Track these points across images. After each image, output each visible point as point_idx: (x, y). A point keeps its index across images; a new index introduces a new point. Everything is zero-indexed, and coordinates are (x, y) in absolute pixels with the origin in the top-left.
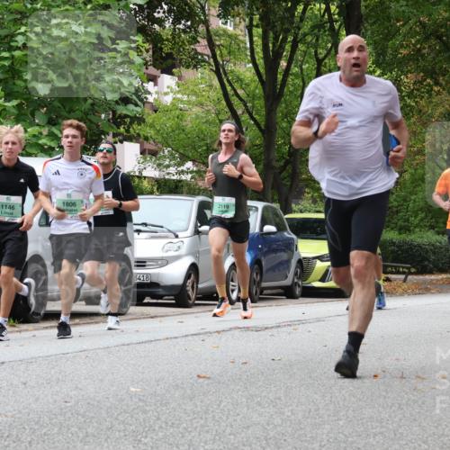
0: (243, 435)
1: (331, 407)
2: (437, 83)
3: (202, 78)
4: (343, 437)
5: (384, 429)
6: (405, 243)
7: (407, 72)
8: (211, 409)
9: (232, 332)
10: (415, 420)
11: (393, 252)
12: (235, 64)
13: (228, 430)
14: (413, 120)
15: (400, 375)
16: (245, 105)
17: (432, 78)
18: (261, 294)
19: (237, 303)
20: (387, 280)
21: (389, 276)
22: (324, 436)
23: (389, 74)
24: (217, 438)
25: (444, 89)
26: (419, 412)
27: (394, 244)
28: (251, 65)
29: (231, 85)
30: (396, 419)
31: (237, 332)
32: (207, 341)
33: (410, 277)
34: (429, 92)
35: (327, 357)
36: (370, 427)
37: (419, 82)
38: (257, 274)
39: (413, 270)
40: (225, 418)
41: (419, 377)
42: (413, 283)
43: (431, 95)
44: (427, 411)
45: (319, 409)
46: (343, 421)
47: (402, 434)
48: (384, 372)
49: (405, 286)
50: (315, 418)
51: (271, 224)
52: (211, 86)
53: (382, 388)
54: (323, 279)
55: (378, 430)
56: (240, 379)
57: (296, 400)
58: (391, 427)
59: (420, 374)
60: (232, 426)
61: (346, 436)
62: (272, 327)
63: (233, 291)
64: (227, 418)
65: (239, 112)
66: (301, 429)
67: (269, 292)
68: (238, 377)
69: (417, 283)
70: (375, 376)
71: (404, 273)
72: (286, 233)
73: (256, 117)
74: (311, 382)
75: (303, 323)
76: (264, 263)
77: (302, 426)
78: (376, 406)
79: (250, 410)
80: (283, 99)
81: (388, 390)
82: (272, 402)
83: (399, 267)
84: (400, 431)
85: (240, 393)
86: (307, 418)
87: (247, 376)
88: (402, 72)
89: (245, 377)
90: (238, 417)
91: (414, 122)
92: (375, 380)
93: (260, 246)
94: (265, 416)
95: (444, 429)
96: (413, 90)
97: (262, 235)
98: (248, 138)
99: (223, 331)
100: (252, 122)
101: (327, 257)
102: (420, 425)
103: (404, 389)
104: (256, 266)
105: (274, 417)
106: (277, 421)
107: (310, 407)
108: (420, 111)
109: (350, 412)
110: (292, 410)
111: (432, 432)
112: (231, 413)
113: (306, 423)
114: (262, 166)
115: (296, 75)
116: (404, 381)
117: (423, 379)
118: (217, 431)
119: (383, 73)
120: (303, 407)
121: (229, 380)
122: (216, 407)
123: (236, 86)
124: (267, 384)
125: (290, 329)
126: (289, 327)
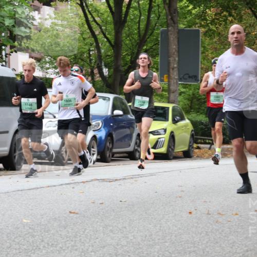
0: (100, 252)
1: (160, 233)
2: (230, 15)
3: (71, 9)
4: (168, 253)
5: (196, 249)
7: (210, 7)
8: (79, 235)
9: (93, 182)
10: (217, 243)
11: (202, 129)
12: (93, 0)
13: (91, 249)
14: (215, 40)
15: (207, 212)
16: (101, 28)
17: (227, 11)
18: (113, 156)
19: (96, 163)
20: (198, 148)
21: (200, 145)
22: (156, 253)
23: (198, 8)
24: (83, 254)
25: (235, 19)
26: (220, 237)
27: (202, 123)
29: (91, 14)
30: (205, 242)
31: (96, 182)
32: (76, 188)
33: (213, 146)
34: (225, 21)
35: (157, 200)
36: (186, 247)
37: (219, 14)
38: (110, 143)
40: (88, 241)
41: (220, 214)
43: (226, 23)
44: (226, 236)
45: (151, 235)
46: (169, 243)
47: (208, 252)
48: (196, 210)
49: (210, 152)
50: (150, 241)
51: (119, 109)
52: (77, 15)
53: (194, 220)
54: (154, 147)
55: (192, 249)
56: (98, 214)
57: (136, 229)
58: (201, 247)
59: (220, 212)
60: (93, 246)
61: (170, 253)
62: (120, 179)
63: (93, 154)
64: (90, 240)
65: (97, 33)
66: (140, 248)
67: (118, 155)
68: (97, 212)
70: (190, 213)
71: (209, 143)
72: (129, 116)
73: (108, 36)
74: (147, 216)
75: (141, 177)
76: (114, 136)
77: (141, 246)
78: (191, 233)
79: (105, 235)
80: (126, 24)
81: (199, 222)
82: (121, 230)
83: (206, 139)
84: (207, 250)
85: (98, 224)
86: (144, 241)
87: (103, 212)
88: (207, 7)
89: (102, 213)
90: (97, 240)
91: (216, 42)
92: (190, 215)
93: (112, 124)
94: (116, 239)
95: (237, 249)
96: (214, 19)
97: (113, 116)
98: (103, 51)
99: (87, 181)
100: (105, 40)
101: (158, 132)
102: (220, 246)
103: (210, 221)
104: (109, 138)
105: (122, 240)
106: (124, 242)
107: (146, 233)
108: (219, 34)
109: (173, 237)
110: (134, 236)
111: (228, 251)
112: (92, 237)
113: (143, 245)
114: (112, 70)
115: (135, 8)
116: (209, 216)
117: (222, 215)
118: (82, 249)
119: (194, 8)
120: (141, 233)
121: (91, 215)
122: (82, 233)
123: (94, 14)
124: (117, 218)
125: (132, 181)
126: (132, 179)
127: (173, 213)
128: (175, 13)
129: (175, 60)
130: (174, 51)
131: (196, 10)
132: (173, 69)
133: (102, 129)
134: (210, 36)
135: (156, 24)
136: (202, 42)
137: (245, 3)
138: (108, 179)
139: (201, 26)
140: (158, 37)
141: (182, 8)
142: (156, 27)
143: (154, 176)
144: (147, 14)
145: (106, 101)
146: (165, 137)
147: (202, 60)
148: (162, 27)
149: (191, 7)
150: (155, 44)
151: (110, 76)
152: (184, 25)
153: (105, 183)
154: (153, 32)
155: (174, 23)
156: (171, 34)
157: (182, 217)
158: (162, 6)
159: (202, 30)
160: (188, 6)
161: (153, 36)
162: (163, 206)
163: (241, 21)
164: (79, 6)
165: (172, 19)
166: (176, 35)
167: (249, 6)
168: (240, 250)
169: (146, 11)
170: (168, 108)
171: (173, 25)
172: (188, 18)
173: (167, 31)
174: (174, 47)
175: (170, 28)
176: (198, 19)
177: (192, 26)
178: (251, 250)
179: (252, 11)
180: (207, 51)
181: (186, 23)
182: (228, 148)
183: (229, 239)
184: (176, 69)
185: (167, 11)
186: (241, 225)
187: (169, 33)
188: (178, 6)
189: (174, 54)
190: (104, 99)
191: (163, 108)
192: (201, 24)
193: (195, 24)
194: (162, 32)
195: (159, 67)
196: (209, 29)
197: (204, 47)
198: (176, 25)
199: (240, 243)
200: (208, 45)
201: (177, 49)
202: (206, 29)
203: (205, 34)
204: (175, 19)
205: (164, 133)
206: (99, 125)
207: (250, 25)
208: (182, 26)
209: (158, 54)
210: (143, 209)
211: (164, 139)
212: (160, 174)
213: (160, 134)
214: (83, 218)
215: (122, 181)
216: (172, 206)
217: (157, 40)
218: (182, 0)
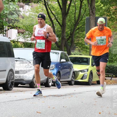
3: (40, 7)
6: (111, 66)
7: (112, 6)
9: (49, 97)
11: (107, 69)
12: (51, 2)
14: (114, 23)
15: (108, 113)
16: (55, 17)
19: (51, 87)
23: (106, 6)
27: (107, 66)
28: (57, 2)
29: (50, 9)
31: (51, 97)
32: (40, 100)
33: (113, 78)
37: (116, 9)
38: (59, 76)
39: (114, 76)
41: (115, 114)
42: (114, 81)
48: (103, 112)
49: (111, 81)
51: (64, 59)
52: (43, 10)
54: (82, 79)
56: (52, 113)
62: (63, 95)
63: (50, 82)
65: (53, 19)
67: (63, 83)
68: (51, 113)
69: (115, 80)
70: (100, 113)
71: (110, 77)
72: (69, 62)
73: (59, 21)
74: (77, 115)
75: (75, 94)
76: (61, 73)
80: (68, 15)
83: (109, 75)
87: (54, 112)
88: (111, 5)
89: (54, 113)
92: (100, 115)
93: (60, 67)
96: (114, 12)
97: (60, 62)
98: (56, 29)
99: (46, 96)
100: (57, 23)
101: (84, 71)
104: (58, 74)
114: (60, 38)
115: (73, 6)
116: (110, 115)
121: (48, 114)
123: (52, 10)
124: (61, 115)
125: (70, 96)
126: (70, 95)
127: (91, 113)
128: (94, 9)
131: (105, 7)
133: (55, 69)
134: (112, 21)
135: (84, 14)
136: (108, 24)
138: (57, 95)
139: (107, 15)
140: (84, 21)
141: (98, 6)
143: (81, 94)
144: (79, 9)
145: (57, 55)
146: (88, 73)
148: (87, 16)
150: (83, 25)
151: (59, 42)
153: (56, 97)
154: (82, 19)
155: (93, 14)
156: (92, 20)
157: (95, 115)
158: (87, 5)
160: (101, 5)
161: (82, 21)
162: (85, 109)
164: (44, 5)
165: (92, 12)
166: (94, 20)
169: (79, 7)
170: (90, 58)
171: (93, 15)
172: (100, 11)
173: (90, 18)
175: (91, 17)
176: (106, 12)
181: (99, 14)
185: (90, 8)
187: (91, 19)
190: (56, 54)
191: (87, 58)
192: (107, 14)
193: (104, 14)
194: (87, 19)
195: (85, 36)
196: (111, 17)
198: (94, 15)
200: (111, 25)
202: (110, 17)
203: (109, 19)
204: (94, 12)
205: (87, 71)
206: (53, 67)
208: (97, 15)
209: (85, 30)
210: (75, 111)
211: (87, 75)
212: (84, 92)
213: (85, 72)
214: (44, 115)
215: (64, 96)
216: (90, 109)
217: (84, 23)
218: (97, 2)
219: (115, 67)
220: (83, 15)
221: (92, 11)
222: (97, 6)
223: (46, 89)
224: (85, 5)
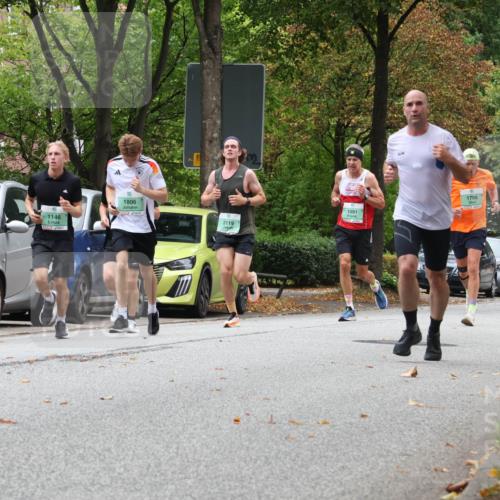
1: (177, 461)
2: (323, 38)
3: (13, 23)
5: (245, 491)
6: (280, 246)
7: (285, 22)
8: (18, 465)
9: (48, 362)
10: (286, 478)
11: (264, 258)
12: (57, 7)
13: (39, 492)
14: (293, 86)
15: (269, 419)
17: (317, 31)
18: (89, 311)
23: (262, 24)
25: (332, 46)
26: (292, 468)
27: (265, 247)
28: (79, 8)
30: (262, 477)
31: (54, 362)
32: (15, 373)
33: (285, 291)
34: (314, 49)
35: (174, 396)
36: (228, 488)
37: (301, 36)
38: (84, 285)
39: (289, 282)
40: (34, 476)
41: (293, 422)
42: (290, 300)
43: (315, 53)
44: (302, 466)
45: (160, 464)
46: (193, 480)
48: (248, 414)
49: (279, 303)
50: (156, 476)
52: (25, 34)
53: (244, 436)
54: (171, 294)
55: (237, 491)
56: (57, 424)
57: (131, 453)
58: (254, 487)
59: (295, 418)
60: (43, 487)
62: (101, 357)
64: (38, 476)
66: (137, 490)
67: (100, 309)
68: (55, 421)
69: (295, 300)
70: (236, 421)
71: (277, 286)
74: (152, 428)
75: (144, 351)
76: (93, 271)
77: (138, 486)
78: (237, 460)
79: (69, 466)
81: (253, 439)
82: (100, 455)
83: (271, 278)
84: (267, 493)
85: (56, 443)
86: (145, 476)
87: (67, 420)
88: (278, 22)
89: (65, 422)
90: (53, 474)
91: (294, 89)
92: (236, 426)
93: (89, 249)
94: (89, 474)
95: (323, 490)
96: (292, 46)
97: (91, 233)
99: (37, 360)
101: (178, 264)
102: (292, 485)
103: (274, 437)
104: (83, 275)
105: (101, 474)
106: (105, 479)
107: (149, 461)
108: (302, 74)
109: (202, 467)
110: (125, 467)
111: (307, 493)
112: (43, 470)
113: (143, 483)
114: (92, 142)
116: (273, 427)
117: (298, 424)
118: (23, 493)
119: (254, 24)
120: (140, 461)
121: (42, 426)
122: (23, 461)
124: (93, 431)
125: (126, 358)
126: (125, 356)
127: (203, 420)
128: (216, 34)
129: (215, 123)
130: (213, 106)
131: (257, 27)
132: (211, 142)
134: (284, 78)
135: (179, 54)
136: (267, 89)
137: (352, 15)
138: (78, 356)
139: (267, 58)
140: (181, 80)
141: (230, 24)
142: (179, 61)
143: (168, 350)
144: (161, 34)
146: (193, 274)
147: (268, 124)
148: (192, 60)
149: (247, 22)
150: (178, 93)
151: (87, 156)
152: (233, 55)
153: (72, 363)
154: (173, 69)
155: (215, 53)
156: (208, 74)
157: (220, 429)
158: (191, 19)
159: (269, 66)
160: (242, 20)
161: (174, 78)
162: (184, 407)
163: (344, 50)
164: (28, 17)
165: (210, 44)
166: (217, 76)
167: (359, 21)
168: (331, 491)
169: (161, 28)
170: (201, 217)
171: (212, 56)
172: (241, 43)
173: (202, 67)
174: (213, 99)
175: (206, 63)
176: (262, 45)
177: (248, 59)
178: (350, 493)
179: (364, 31)
180: (278, 107)
181: (237, 53)
182: (314, 296)
183: (310, 470)
184: (215, 142)
185: (202, 29)
186: (334, 443)
187: (205, 72)
188: (222, 20)
189: (213, 113)
191: (190, 218)
192: (266, 54)
193: (254, 54)
194: (191, 70)
195: (184, 136)
196: (281, 65)
197: (272, 100)
198: (218, 57)
199: (329, 478)
200: (279, 95)
201: (219, 103)
202: (277, 65)
203: (274, 74)
204: (216, 45)
205: (190, 266)
207: (360, 58)
208: (228, 58)
209: (183, 113)
210: (146, 414)
211: (190, 278)
212: (180, 345)
213: (183, 268)
214: (26, 432)
215: (106, 361)
216: (202, 407)
217: (180, 84)
218: (230, 8)
219: (293, 251)
220: (178, 57)
221: (208, 43)
222: (228, 25)
223: (35, 333)
224: (184, 18)
